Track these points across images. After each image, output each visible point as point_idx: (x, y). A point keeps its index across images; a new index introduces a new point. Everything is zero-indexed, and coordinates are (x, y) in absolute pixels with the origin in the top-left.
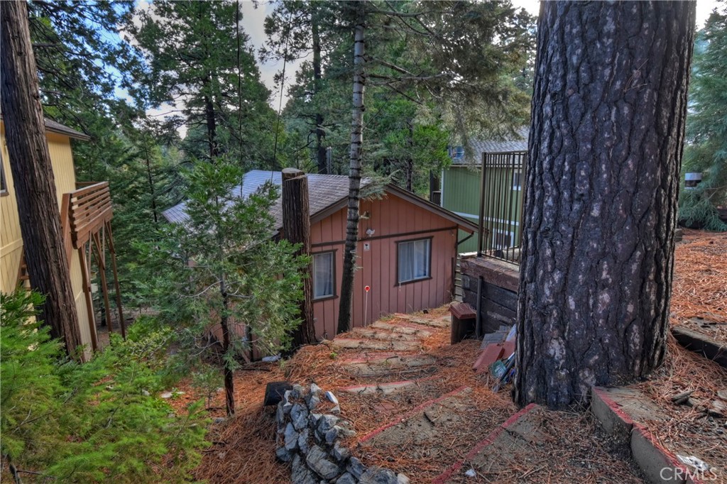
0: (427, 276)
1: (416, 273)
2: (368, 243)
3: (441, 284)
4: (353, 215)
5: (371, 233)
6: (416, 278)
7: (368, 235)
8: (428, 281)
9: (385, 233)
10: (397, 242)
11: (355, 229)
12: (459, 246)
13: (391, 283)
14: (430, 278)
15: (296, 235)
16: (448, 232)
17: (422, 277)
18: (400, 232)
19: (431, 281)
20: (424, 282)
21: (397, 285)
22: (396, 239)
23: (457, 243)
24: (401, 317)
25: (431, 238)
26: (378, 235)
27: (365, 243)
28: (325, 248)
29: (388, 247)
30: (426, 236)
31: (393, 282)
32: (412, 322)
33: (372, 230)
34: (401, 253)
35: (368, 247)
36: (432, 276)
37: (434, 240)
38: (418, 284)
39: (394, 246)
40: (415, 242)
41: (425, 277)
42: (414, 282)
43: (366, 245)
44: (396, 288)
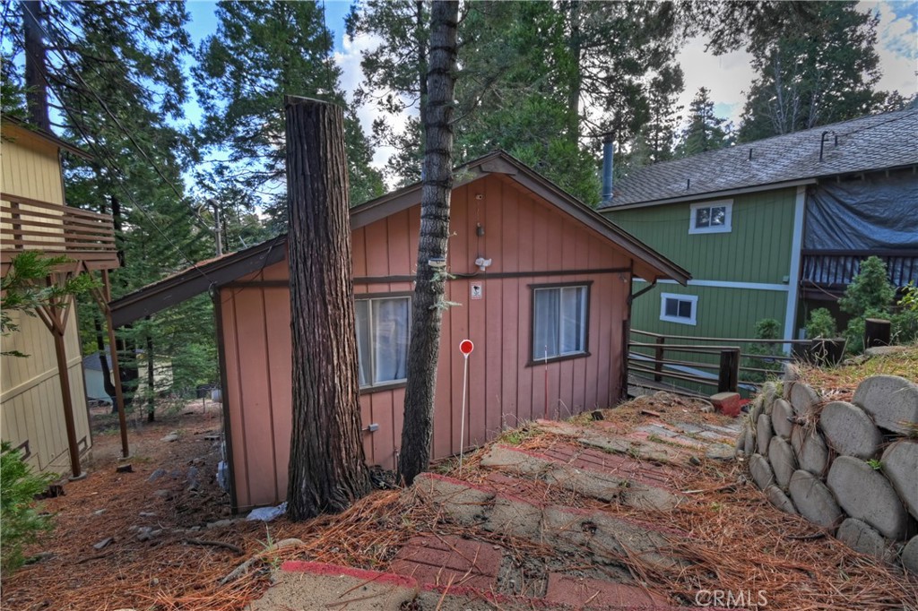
0: (582, 351)
1: (562, 347)
2: (480, 284)
3: (604, 365)
4: (435, 169)
5: (485, 263)
6: (563, 354)
7: (478, 267)
8: (583, 359)
9: (510, 267)
10: (531, 287)
11: (441, 205)
12: (635, 301)
13: (520, 361)
14: (587, 354)
15: (312, 235)
16: (616, 276)
17: (574, 353)
18: (537, 269)
19: (589, 359)
20: (577, 361)
21: (531, 364)
22: (530, 280)
23: (631, 297)
24: (555, 431)
25: (589, 284)
26: (497, 270)
27: (473, 284)
29: (515, 295)
30: (581, 280)
31: (524, 359)
32: (587, 446)
33: (485, 258)
34: (537, 306)
35: (479, 291)
36: (590, 350)
37: (594, 289)
38: (565, 364)
39: (525, 294)
40: (562, 289)
41: (578, 352)
42: (560, 360)
43: (476, 288)
44: (529, 370)
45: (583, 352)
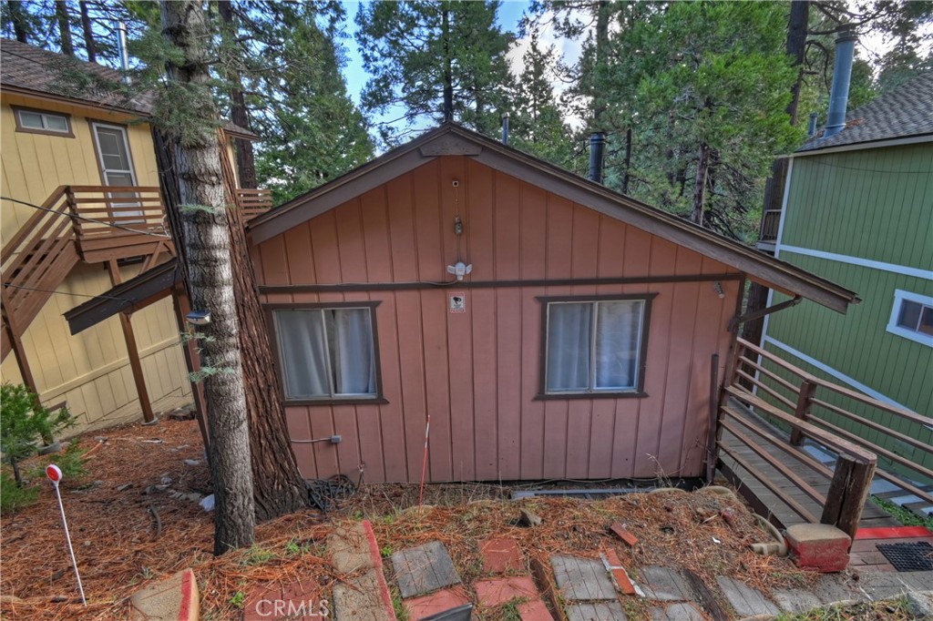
0: (632, 389)
2: (462, 294)
3: (675, 410)
5: (460, 270)
6: (601, 389)
8: (635, 401)
10: (543, 301)
13: (524, 392)
14: (642, 394)
16: (708, 286)
17: (620, 389)
18: (554, 276)
20: (622, 402)
21: (541, 396)
22: (541, 291)
25: (650, 298)
26: (484, 279)
27: (452, 294)
28: (351, 297)
29: (519, 311)
30: (636, 290)
31: (530, 390)
35: (462, 304)
36: (646, 389)
37: (658, 306)
38: (601, 404)
39: (533, 310)
40: (596, 304)
41: (629, 390)
42: (595, 397)
43: (456, 299)
44: (540, 404)
45: (634, 391)
